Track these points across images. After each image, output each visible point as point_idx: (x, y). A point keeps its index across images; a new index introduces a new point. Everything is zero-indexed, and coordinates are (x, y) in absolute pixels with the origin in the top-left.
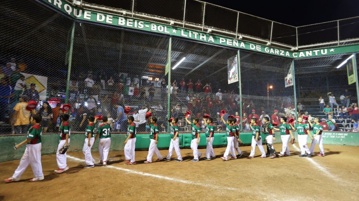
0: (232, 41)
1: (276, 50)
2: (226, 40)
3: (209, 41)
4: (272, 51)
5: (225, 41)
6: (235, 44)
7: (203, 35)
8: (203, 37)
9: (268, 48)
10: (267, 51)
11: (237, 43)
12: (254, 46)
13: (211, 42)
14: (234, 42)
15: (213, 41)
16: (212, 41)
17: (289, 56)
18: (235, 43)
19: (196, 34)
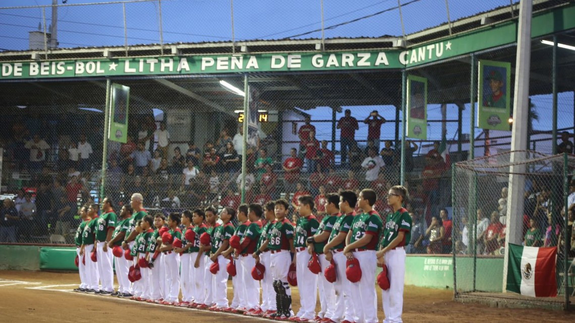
0: (230, 59)
1: (344, 56)
2: (216, 60)
3: (178, 70)
4: (333, 61)
5: (212, 63)
6: (235, 64)
7: (167, 61)
8: (167, 65)
9: (321, 56)
10: (318, 63)
11: (241, 60)
12: (283, 60)
13: (183, 72)
14: (234, 61)
15: (188, 69)
16: (185, 69)
17: (387, 63)
18: (237, 61)
19: (152, 62)
